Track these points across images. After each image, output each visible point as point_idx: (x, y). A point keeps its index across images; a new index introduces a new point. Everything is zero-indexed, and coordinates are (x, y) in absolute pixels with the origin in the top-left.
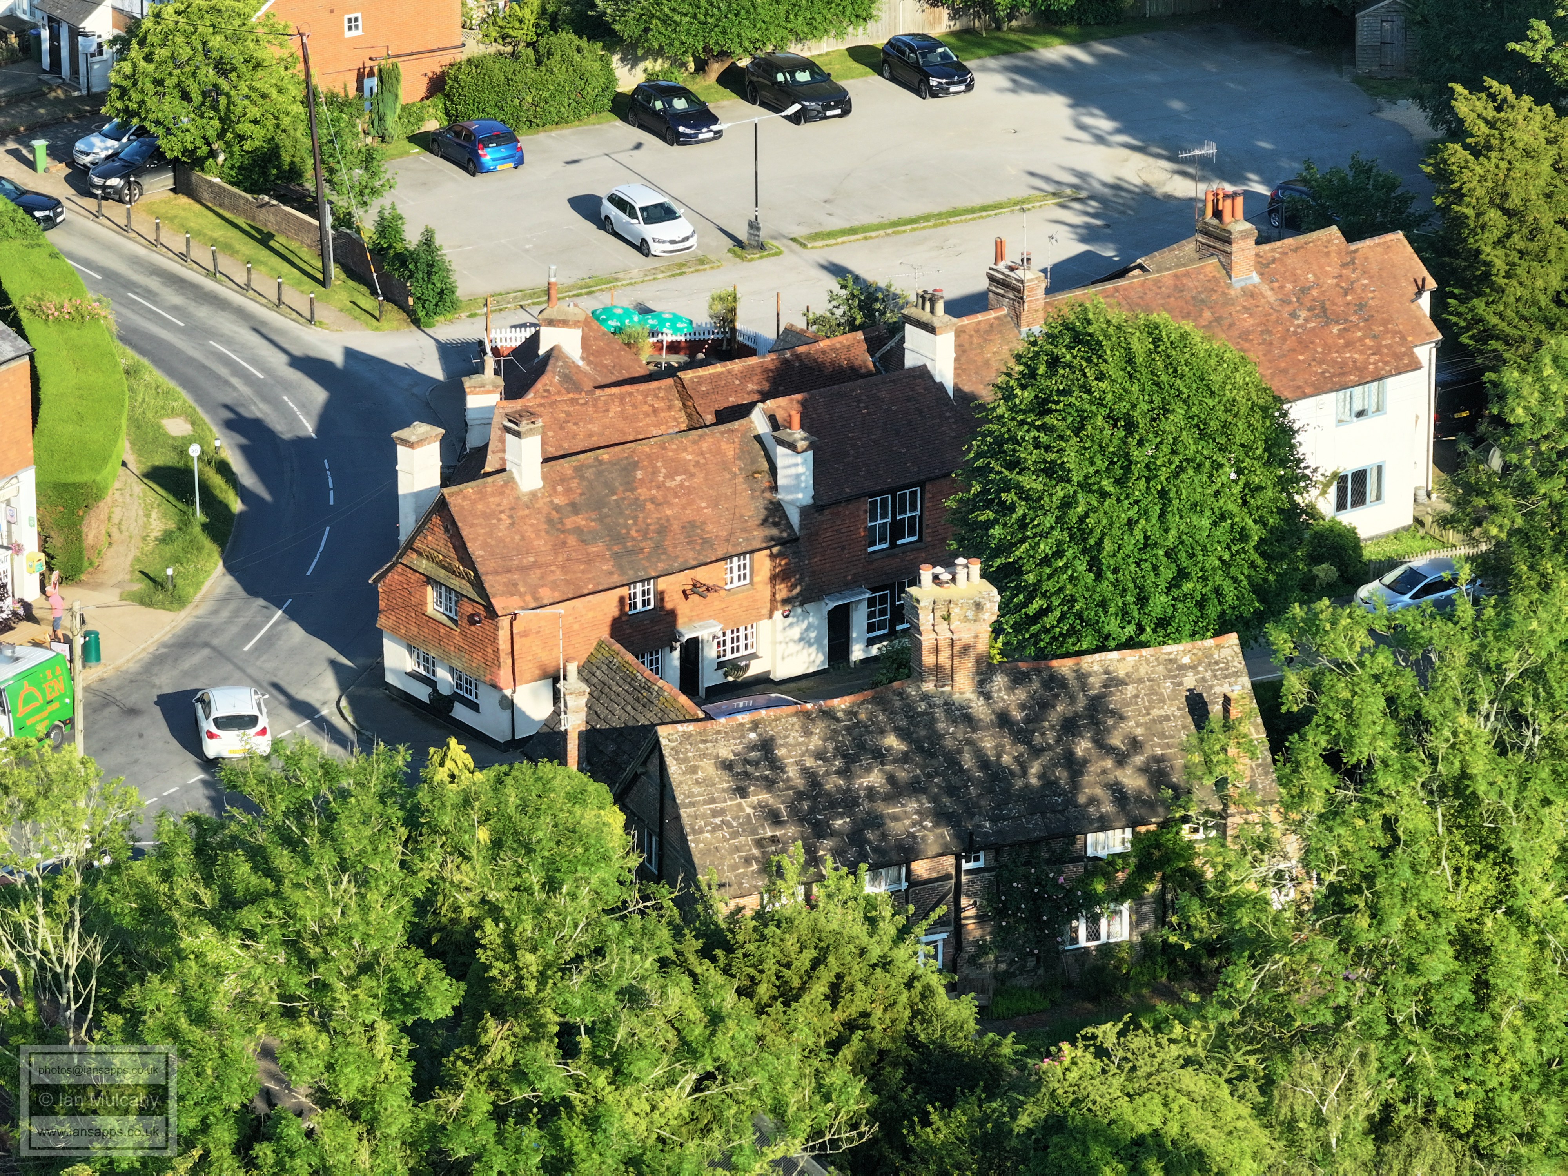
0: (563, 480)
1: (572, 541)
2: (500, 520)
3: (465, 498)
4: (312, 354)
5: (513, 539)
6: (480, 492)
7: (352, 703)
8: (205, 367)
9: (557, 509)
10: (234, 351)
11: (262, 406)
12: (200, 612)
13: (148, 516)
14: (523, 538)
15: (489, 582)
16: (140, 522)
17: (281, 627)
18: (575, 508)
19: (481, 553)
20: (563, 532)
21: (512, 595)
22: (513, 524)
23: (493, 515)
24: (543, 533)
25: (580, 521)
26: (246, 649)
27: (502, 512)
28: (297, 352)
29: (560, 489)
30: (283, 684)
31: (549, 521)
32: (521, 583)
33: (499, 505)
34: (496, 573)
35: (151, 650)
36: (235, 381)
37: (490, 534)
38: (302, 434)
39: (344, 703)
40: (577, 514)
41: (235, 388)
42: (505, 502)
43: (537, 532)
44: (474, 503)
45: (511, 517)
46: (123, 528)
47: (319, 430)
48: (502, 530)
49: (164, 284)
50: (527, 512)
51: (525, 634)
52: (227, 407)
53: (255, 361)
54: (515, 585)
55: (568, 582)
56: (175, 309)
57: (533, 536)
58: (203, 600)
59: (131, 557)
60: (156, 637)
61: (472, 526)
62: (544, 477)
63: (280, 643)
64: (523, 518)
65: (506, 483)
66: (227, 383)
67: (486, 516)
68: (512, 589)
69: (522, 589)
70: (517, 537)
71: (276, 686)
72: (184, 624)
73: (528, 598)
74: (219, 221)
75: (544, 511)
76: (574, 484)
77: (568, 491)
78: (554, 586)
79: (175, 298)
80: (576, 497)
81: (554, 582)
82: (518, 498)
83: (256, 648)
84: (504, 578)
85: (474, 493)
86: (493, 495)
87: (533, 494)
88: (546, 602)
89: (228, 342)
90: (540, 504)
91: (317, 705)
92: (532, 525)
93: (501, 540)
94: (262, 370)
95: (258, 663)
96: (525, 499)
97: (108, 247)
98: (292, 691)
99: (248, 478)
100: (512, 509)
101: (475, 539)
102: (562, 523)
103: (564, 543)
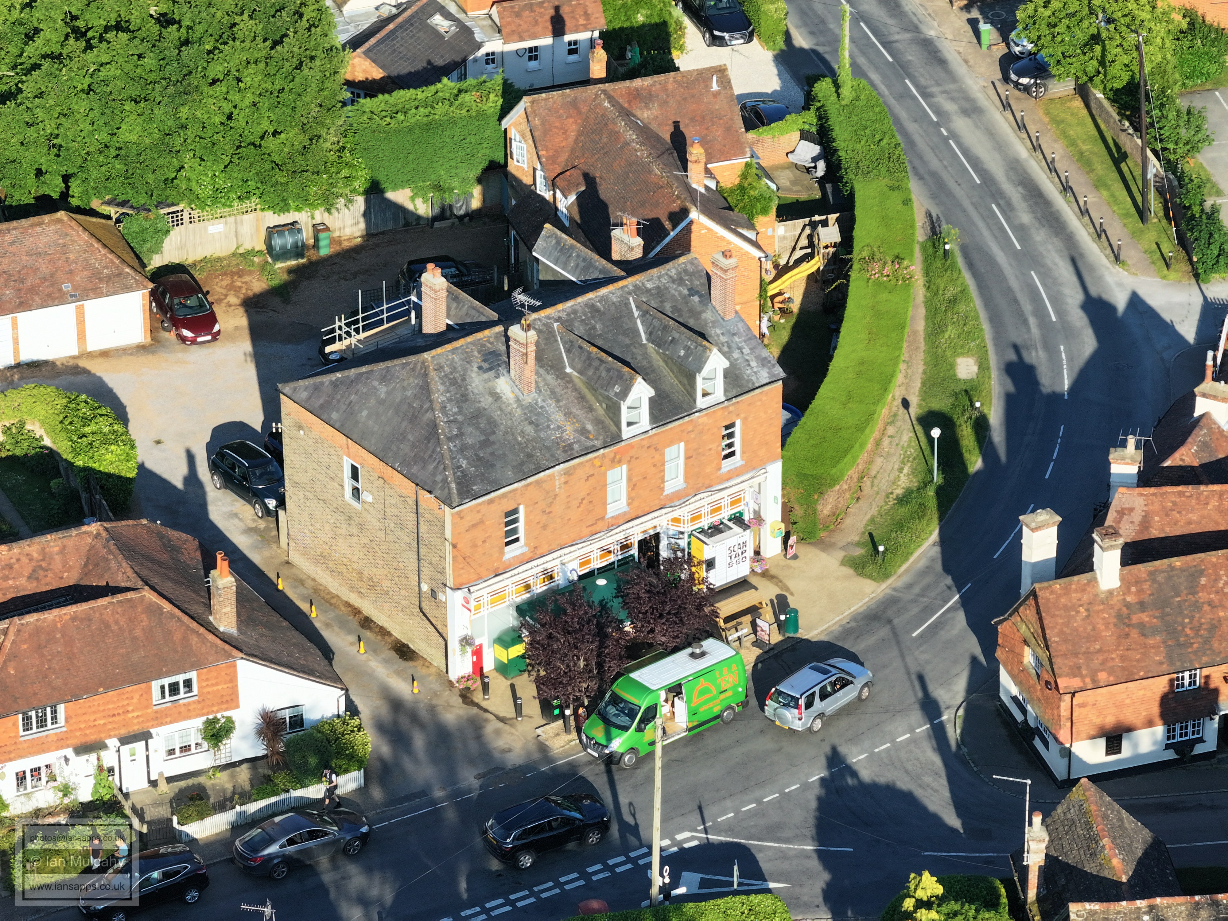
0: (1138, 582)
1: (1134, 634)
2: (1078, 612)
3: (1052, 592)
4: (1105, 296)
5: (1085, 629)
6: (1066, 588)
7: (967, 711)
8: (1016, 301)
9: (1128, 605)
10: (1044, 285)
11: (1042, 353)
12: (899, 584)
13: (901, 470)
14: (1094, 629)
15: (1058, 662)
16: (892, 476)
17: (949, 615)
18: (1142, 606)
19: (1057, 639)
20: (1128, 626)
21: (1075, 676)
22: (1088, 616)
23: (1074, 608)
24: (1111, 626)
25: (1145, 617)
26: (914, 635)
27: (1082, 605)
28: (1094, 292)
29: (1133, 589)
30: (927, 679)
31: (1119, 616)
32: (1084, 667)
33: (1079, 600)
34: (1065, 655)
35: (844, 622)
36: (1032, 321)
37: (1067, 624)
38: (1058, 389)
39: (961, 712)
40: (1144, 612)
41: (1028, 329)
42: (1085, 597)
43: (1107, 625)
44: (1059, 597)
45: (1087, 610)
46: (876, 481)
47: (1072, 389)
48: (1078, 622)
49: (1025, 198)
50: (1102, 607)
51: (1082, 705)
52: (1016, 348)
53: (1056, 300)
54: (1079, 668)
55: (1123, 669)
56: (1021, 230)
57: (1103, 627)
58: (907, 571)
59: (868, 517)
60: (852, 609)
61: (1054, 616)
62: (1122, 578)
63: (942, 633)
64: (1098, 612)
65: (1089, 582)
66: (1025, 322)
67: (1066, 608)
68: (1075, 672)
69: (1084, 672)
70: (1089, 628)
71: (921, 679)
72: (882, 595)
73: (1088, 680)
74: (1095, 132)
75: (1116, 608)
76: (1146, 586)
77: (1140, 591)
78: (1111, 671)
79: (1025, 217)
80: (1146, 598)
81: (1112, 668)
82: (1096, 595)
83: (921, 636)
84: (1071, 662)
85: (1061, 589)
86: (1076, 591)
87: (1110, 592)
88: (1101, 684)
89: (1046, 275)
90: (1114, 601)
91: (943, 706)
92: (1104, 618)
93: (1076, 630)
94: (1058, 312)
95: (917, 653)
96: (1103, 596)
97: (1000, 146)
98: (931, 688)
99: (998, 435)
100: (1090, 603)
101: (1053, 628)
102: (1129, 618)
103: (1127, 635)
